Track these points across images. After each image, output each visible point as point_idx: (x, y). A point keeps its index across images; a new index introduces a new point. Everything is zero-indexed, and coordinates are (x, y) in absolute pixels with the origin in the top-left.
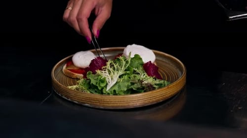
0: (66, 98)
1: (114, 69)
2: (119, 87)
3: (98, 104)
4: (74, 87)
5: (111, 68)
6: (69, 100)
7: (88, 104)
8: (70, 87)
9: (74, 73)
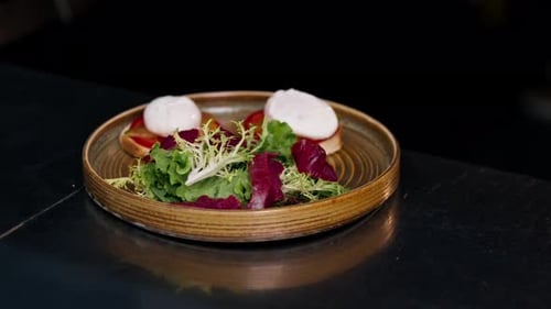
3: (163, 225)
4: (122, 181)
8: (110, 181)
9: (140, 147)
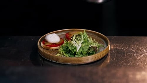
0: (55, 62)
1: (78, 40)
2: (83, 49)
5: (76, 39)
6: (57, 62)
7: (69, 63)
